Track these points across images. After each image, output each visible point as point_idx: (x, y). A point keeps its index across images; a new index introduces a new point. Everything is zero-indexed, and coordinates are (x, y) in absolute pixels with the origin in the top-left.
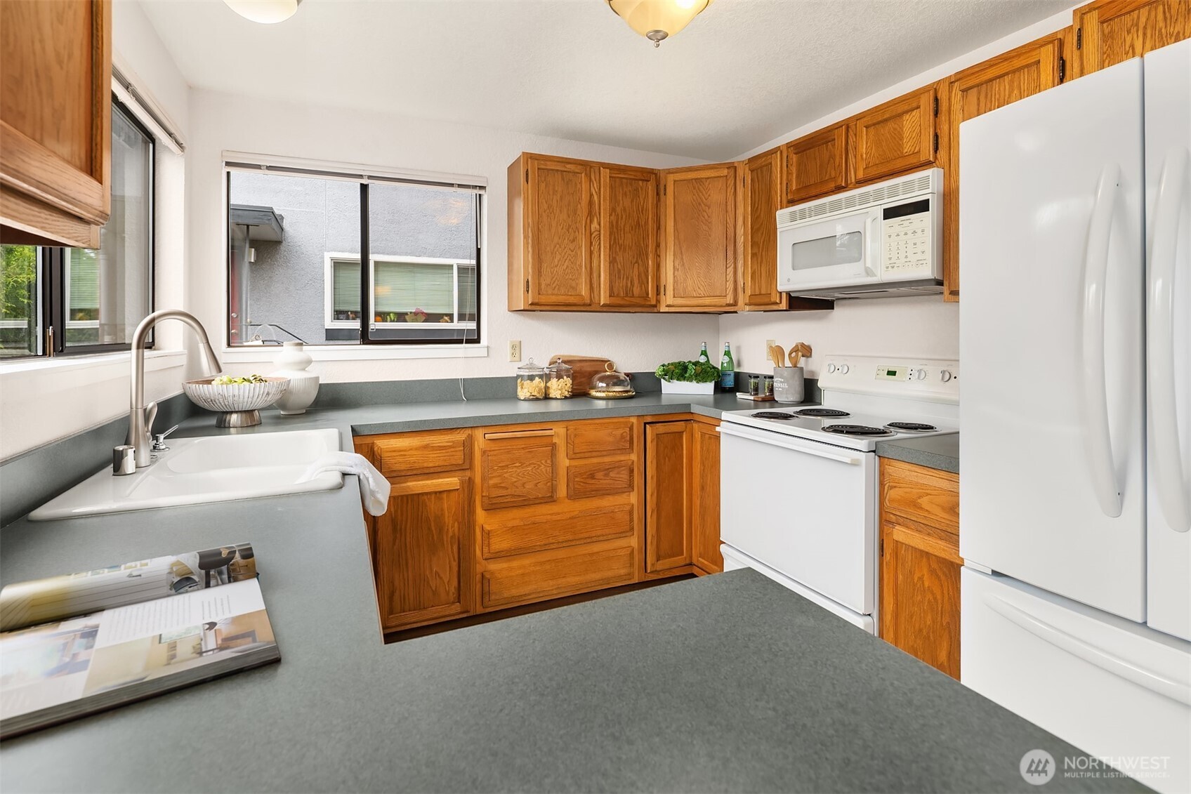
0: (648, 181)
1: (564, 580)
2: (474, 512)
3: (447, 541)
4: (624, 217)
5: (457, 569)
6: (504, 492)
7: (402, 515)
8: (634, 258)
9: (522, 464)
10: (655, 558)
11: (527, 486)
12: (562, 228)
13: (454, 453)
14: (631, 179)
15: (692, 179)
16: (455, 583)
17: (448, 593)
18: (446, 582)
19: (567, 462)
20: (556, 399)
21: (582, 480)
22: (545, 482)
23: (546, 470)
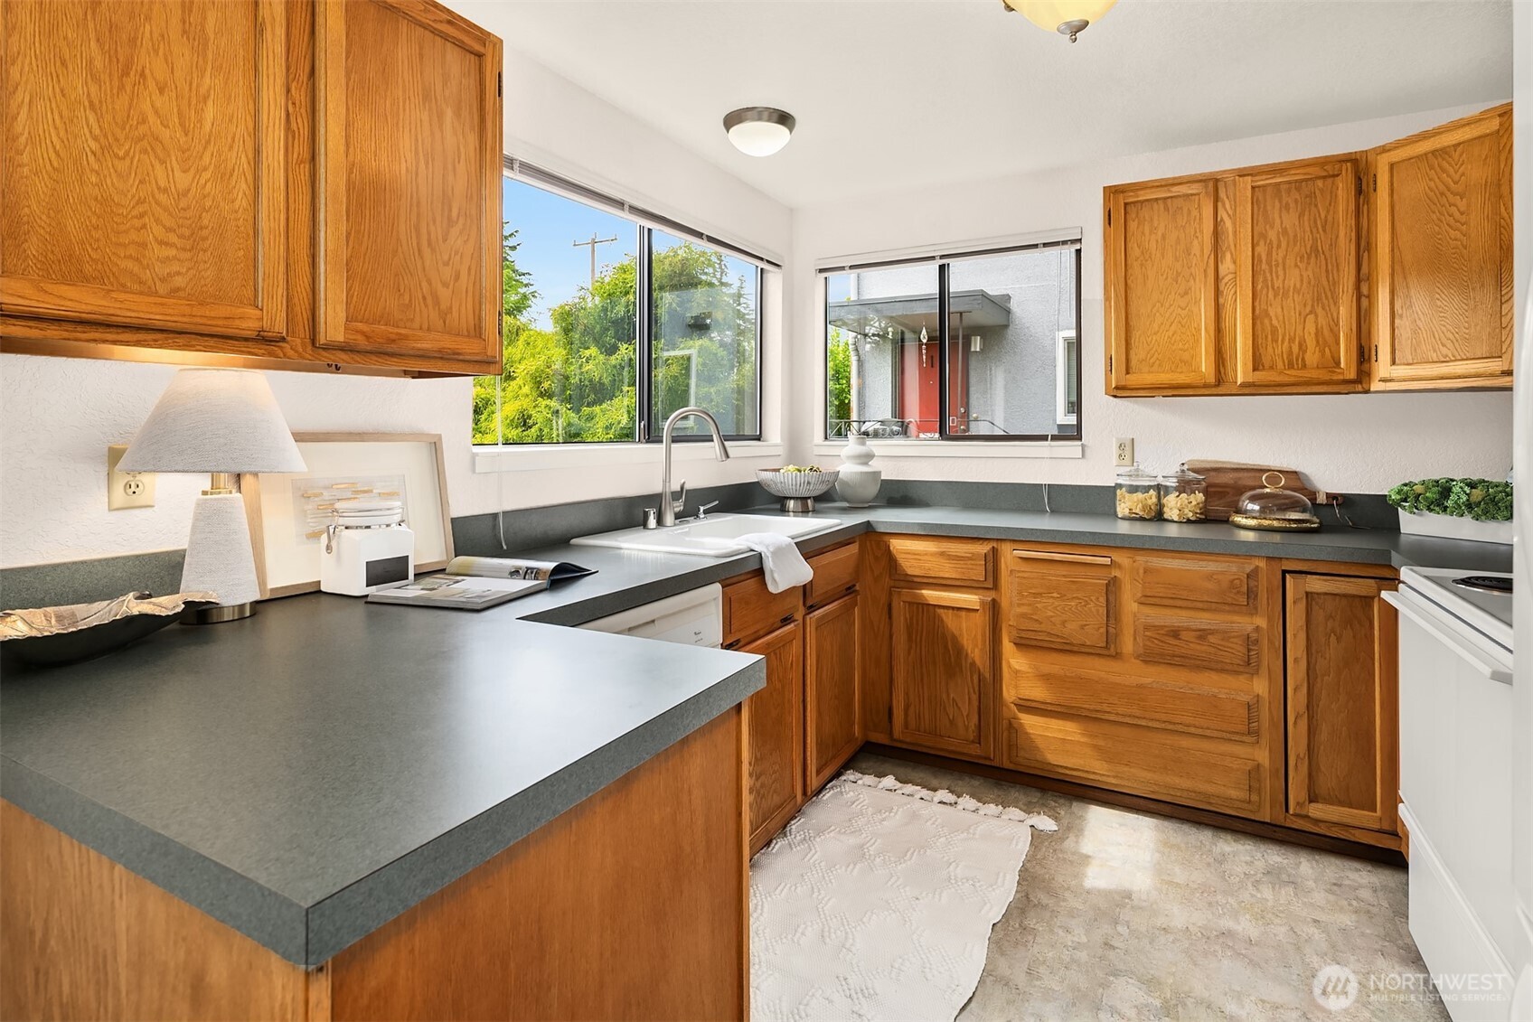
0: (1338, 175)
1: (1126, 769)
2: (1000, 642)
3: (966, 667)
4: (1284, 245)
5: (977, 704)
6: (1036, 627)
7: (917, 624)
8: (1305, 306)
9: (1063, 596)
10: (1304, 796)
11: (1070, 626)
12: (1166, 279)
13: (974, 567)
14: (1296, 181)
15: (1426, 154)
16: (975, 719)
17: (967, 728)
18: (965, 714)
19: (1135, 606)
20: (1173, 521)
21: (1157, 637)
22: (1096, 626)
23: (1098, 611)
